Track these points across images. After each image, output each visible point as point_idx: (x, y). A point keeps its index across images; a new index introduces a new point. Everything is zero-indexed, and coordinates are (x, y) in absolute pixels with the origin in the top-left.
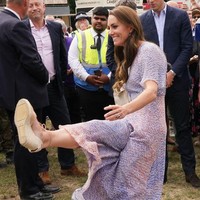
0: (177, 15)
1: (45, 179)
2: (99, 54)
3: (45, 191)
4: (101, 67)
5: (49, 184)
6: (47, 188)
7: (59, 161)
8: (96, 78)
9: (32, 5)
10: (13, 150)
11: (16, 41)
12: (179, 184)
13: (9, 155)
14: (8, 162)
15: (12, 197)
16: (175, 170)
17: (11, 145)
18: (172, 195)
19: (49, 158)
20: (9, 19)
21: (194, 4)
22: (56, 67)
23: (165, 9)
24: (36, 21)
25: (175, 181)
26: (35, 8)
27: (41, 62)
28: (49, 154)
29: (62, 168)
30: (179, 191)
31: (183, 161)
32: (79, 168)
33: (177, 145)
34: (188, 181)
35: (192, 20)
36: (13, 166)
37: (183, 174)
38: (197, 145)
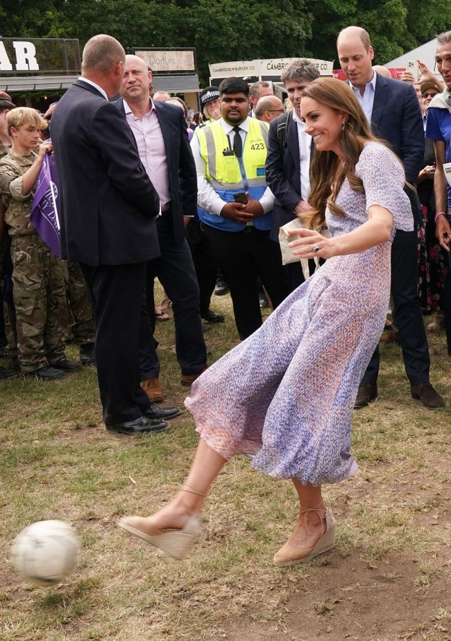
0: (395, 92)
1: (152, 393)
2: (241, 162)
4: (246, 188)
5: (159, 401)
6: (157, 409)
7: (179, 359)
8: (239, 209)
9: (127, 74)
10: (94, 340)
11: (100, 138)
12: (400, 401)
13: (86, 349)
14: (84, 362)
15: (91, 426)
16: (392, 376)
17: (90, 331)
18: (386, 423)
19: (159, 355)
20: (87, 97)
21: (425, 72)
22: (171, 189)
23: (374, 82)
24: (134, 102)
25: (391, 395)
26: (132, 78)
27: (146, 177)
28: (159, 347)
30: (400, 414)
31: (407, 359)
33: (396, 330)
34: (416, 396)
35: (422, 101)
36: (94, 369)
37: (407, 384)
38: (432, 331)
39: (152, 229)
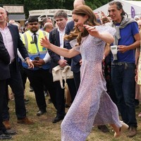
1: (7, 126)
2: (37, 46)
3: (6, 134)
4: (39, 55)
5: (10, 129)
6: (8, 131)
8: (36, 62)
28: (10, 110)
29: (18, 119)
32: (29, 119)
39: (8, 68)
